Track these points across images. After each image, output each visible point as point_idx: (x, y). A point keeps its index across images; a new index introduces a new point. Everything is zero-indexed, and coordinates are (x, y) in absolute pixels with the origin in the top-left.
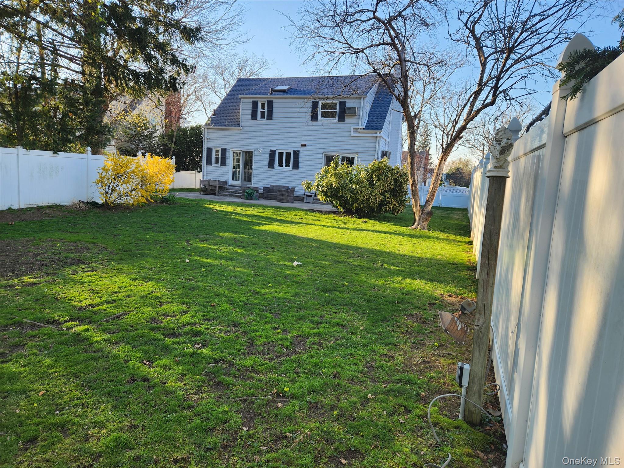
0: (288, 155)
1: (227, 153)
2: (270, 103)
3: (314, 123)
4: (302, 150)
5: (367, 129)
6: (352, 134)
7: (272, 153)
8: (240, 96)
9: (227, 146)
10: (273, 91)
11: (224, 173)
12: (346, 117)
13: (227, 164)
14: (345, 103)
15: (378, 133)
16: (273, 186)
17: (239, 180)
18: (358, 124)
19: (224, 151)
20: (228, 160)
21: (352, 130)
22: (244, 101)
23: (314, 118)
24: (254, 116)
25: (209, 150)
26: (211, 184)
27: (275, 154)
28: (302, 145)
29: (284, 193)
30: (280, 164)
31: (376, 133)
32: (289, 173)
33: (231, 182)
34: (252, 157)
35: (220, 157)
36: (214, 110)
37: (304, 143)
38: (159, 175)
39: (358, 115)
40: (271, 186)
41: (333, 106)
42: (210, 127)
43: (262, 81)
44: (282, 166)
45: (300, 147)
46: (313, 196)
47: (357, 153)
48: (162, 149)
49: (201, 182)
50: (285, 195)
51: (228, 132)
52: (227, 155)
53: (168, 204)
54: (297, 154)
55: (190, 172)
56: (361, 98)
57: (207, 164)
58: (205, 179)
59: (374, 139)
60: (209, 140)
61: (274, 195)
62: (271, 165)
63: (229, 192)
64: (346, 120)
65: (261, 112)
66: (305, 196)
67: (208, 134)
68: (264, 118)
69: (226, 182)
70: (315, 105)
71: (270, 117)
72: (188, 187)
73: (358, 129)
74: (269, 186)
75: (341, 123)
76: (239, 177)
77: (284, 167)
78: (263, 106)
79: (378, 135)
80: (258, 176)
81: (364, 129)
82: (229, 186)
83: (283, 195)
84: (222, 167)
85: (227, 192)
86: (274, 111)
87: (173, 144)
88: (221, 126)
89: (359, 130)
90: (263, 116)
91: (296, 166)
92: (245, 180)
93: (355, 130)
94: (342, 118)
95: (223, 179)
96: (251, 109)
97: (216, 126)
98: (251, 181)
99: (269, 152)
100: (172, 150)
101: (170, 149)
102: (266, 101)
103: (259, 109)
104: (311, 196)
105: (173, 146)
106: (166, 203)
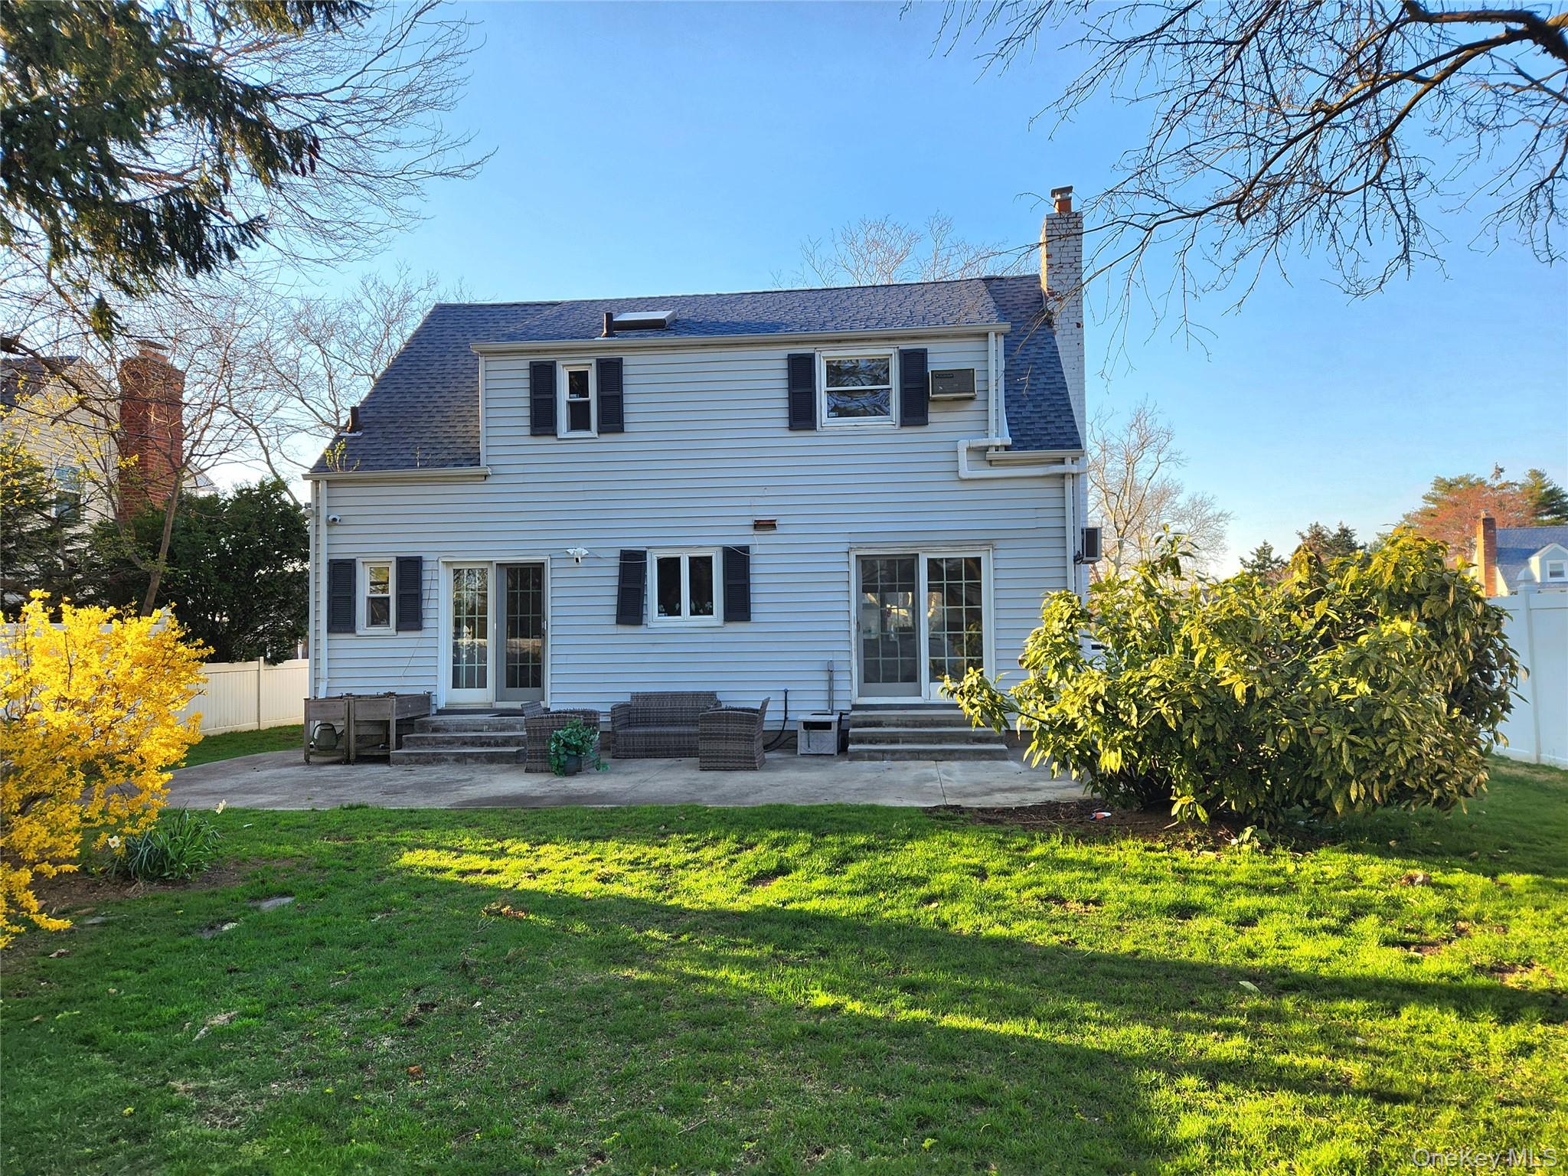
0: (700, 566)
1: (426, 576)
2: (611, 372)
3: (802, 438)
4: (760, 546)
5: (1020, 449)
6: (965, 472)
7: (631, 564)
8: (475, 348)
9: (425, 547)
10: (615, 328)
11: (414, 662)
12: (931, 407)
13: (426, 624)
14: (922, 354)
15: (1068, 461)
16: (647, 697)
17: (483, 684)
18: (985, 433)
19: (410, 570)
20: (432, 604)
21: (963, 456)
22: (492, 366)
23: (801, 415)
24: (542, 421)
25: (342, 573)
26: (362, 714)
27: (642, 569)
28: (759, 525)
29: (734, 728)
30: (669, 605)
31: (1062, 461)
32: (710, 638)
33: (446, 694)
34: (539, 585)
35: (392, 593)
36: (354, 410)
37: (765, 515)
38: (105, 714)
39: (980, 396)
40: (635, 696)
41: (877, 372)
42: (339, 474)
43: (531, 310)
44: (679, 613)
45: (752, 532)
46: (835, 727)
47: (989, 543)
48: (104, 583)
49: (312, 705)
50: (738, 737)
51: (429, 490)
52: (426, 586)
53: (164, 882)
54: (737, 560)
55: (237, 665)
56: (987, 335)
57: (330, 631)
58: (321, 695)
59: (1056, 484)
60: (336, 530)
61: (661, 735)
62: (629, 610)
63: (449, 743)
64: (931, 417)
65: (571, 404)
66: (801, 730)
67: (335, 502)
68: (588, 428)
69: (426, 699)
70: (800, 370)
71: (613, 420)
72: (229, 729)
73: (986, 449)
74: (627, 699)
75: (913, 434)
76: (483, 671)
77: (686, 618)
78: (578, 382)
79: (1069, 467)
80: (572, 660)
81: (1007, 448)
82: (440, 712)
83: (727, 738)
84: (401, 634)
85: (439, 743)
86: (626, 399)
87: (163, 555)
88: (395, 467)
89: (992, 454)
90: (579, 418)
91: (739, 608)
92: (511, 683)
93: (975, 456)
94: (915, 412)
95: (412, 687)
96: (527, 393)
97: (371, 468)
98: (538, 682)
99: (617, 562)
100: (155, 584)
101: (146, 578)
102: (593, 362)
103: (564, 394)
104: (827, 726)
105: (161, 566)
106: (150, 878)
